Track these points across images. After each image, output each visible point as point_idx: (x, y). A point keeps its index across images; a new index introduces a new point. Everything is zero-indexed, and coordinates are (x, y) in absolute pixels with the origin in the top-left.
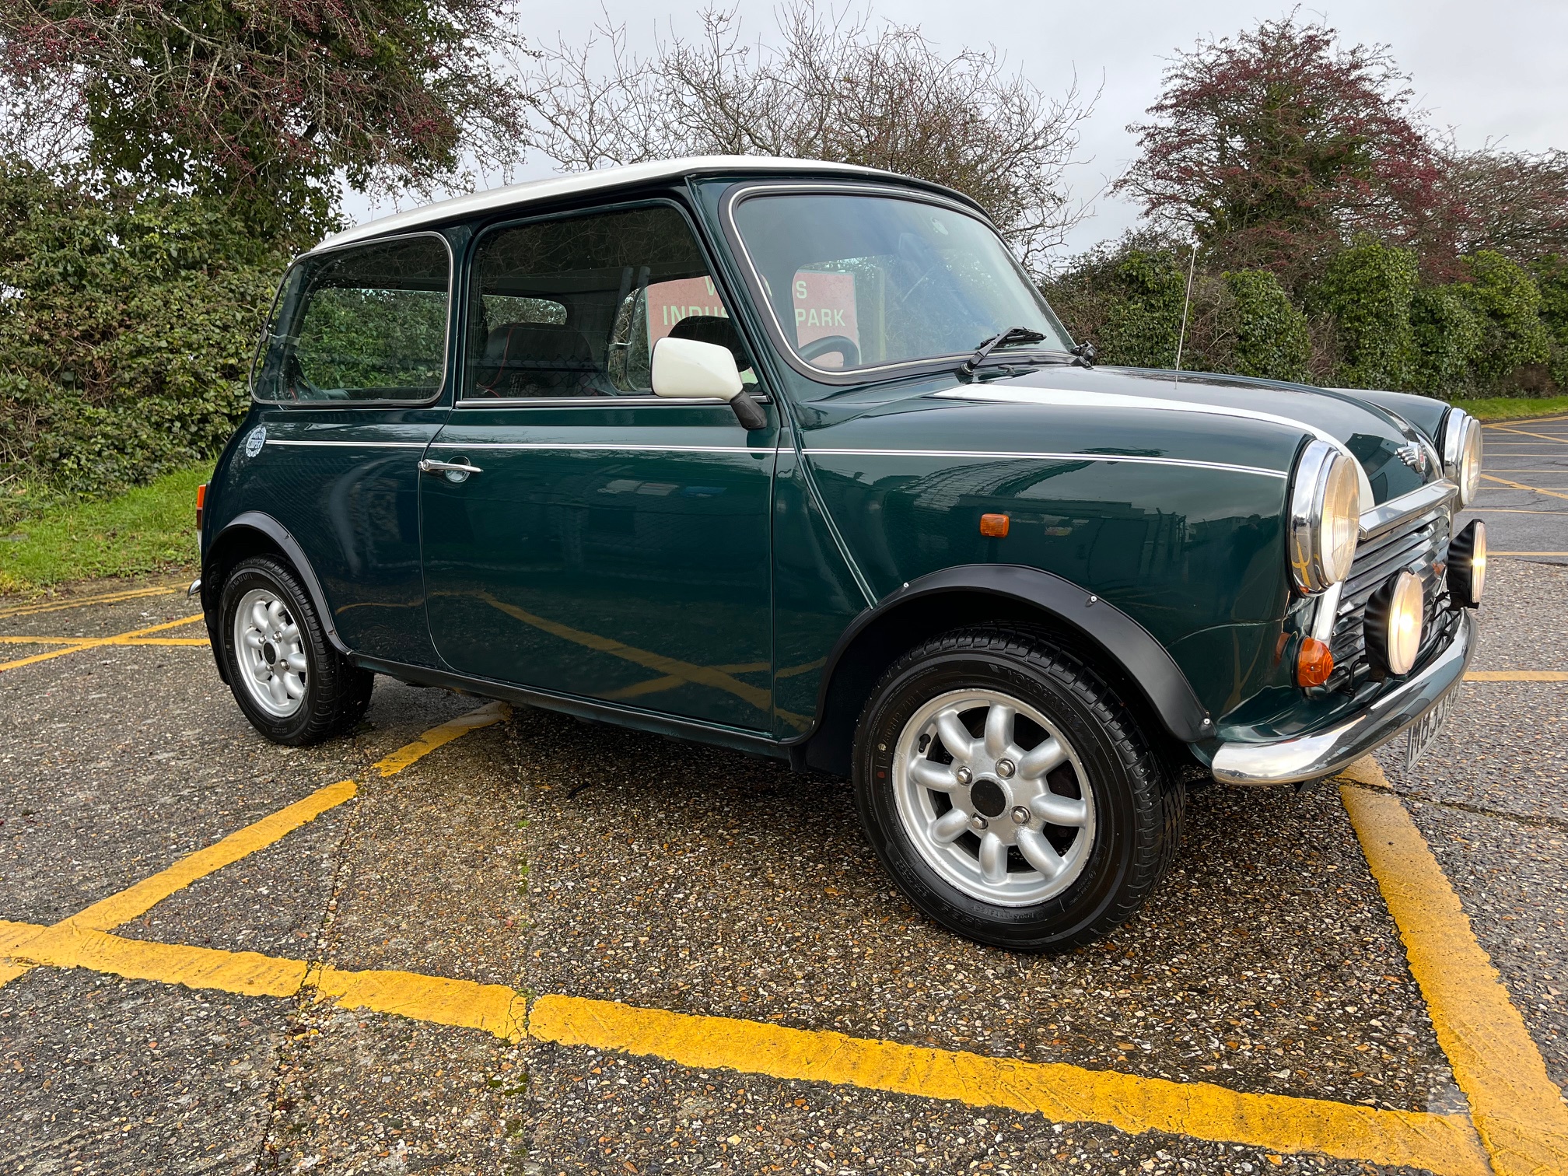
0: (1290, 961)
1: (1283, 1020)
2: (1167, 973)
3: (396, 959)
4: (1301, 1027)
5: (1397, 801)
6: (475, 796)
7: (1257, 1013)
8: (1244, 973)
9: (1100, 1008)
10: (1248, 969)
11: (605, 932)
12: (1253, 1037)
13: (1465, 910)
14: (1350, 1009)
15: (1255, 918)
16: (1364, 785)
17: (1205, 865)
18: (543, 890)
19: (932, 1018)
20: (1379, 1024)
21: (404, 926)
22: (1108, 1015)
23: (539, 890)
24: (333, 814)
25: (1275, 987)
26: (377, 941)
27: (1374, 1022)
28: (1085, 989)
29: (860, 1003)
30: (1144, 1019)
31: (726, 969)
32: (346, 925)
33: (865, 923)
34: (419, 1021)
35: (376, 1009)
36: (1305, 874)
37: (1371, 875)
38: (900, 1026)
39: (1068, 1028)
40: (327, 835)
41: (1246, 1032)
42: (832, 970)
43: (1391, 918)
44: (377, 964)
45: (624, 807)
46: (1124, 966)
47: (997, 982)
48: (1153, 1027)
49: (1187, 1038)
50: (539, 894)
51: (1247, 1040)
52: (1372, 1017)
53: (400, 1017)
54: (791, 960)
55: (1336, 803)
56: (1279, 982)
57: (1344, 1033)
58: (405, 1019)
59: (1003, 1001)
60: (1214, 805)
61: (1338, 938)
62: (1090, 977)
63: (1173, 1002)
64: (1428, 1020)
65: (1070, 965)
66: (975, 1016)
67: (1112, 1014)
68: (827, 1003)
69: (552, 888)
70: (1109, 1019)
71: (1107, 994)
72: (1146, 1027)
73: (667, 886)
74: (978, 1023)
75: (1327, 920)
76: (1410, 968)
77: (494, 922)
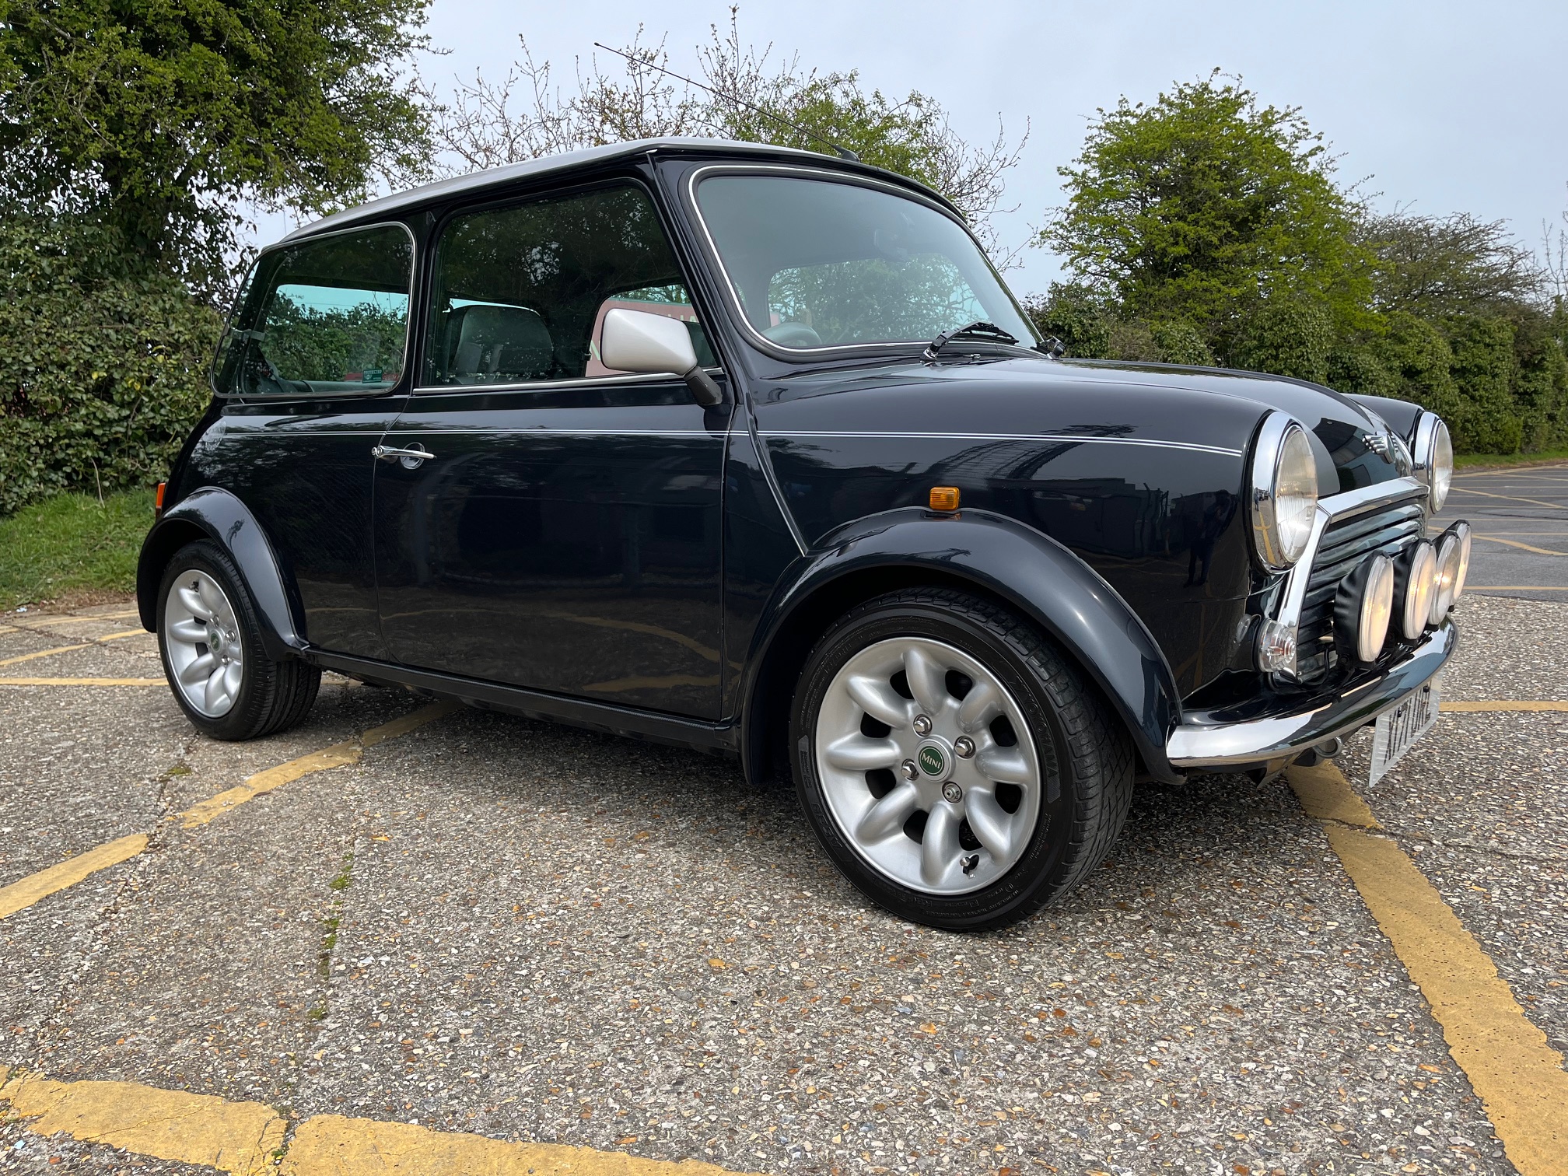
0: (1300, 1047)
1: (1304, 1133)
2: (1146, 1066)
3: (126, 1065)
4: (1327, 1140)
5: (1393, 842)
6: (291, 851)
7: (1268, 1122)
8: (1243, 1065)
9: (1062, 1119)
10: (1249, 1059)
11: (415, 1024)
12: (1268, 1157)
13: (1501, 974)
14: (1387, 1113)
15: (1249, 989)
16: (1352, 826)
17: (1179, 922)
18: (348, 967)
19: (837, 1139)
20: (1426, 1132)
21: (152, 1019)
22: (1072, 1130)
23: (342, 967)
24: (108, 875)
25: (1287, 1083)
26: (111, 1040)
27: (1419, 1130)
28: (1040, 1091)
29: (742, 1118)
30: (1121, 1134)
31: (568, 1072)
32: (77, 1018)
33: (757, 1003)
34: (133, 1154)
35: (79, 1136)
36: (1302, 933)
37: (1381, 933)
38: (795, 1150)
39: (1021, 1151)
40: (92, 899)
41: (1258, 1149)
42: (707, 1071)
43: (1416, 988)
44: (101, 1069)
45: (472, 862)
46: (1089, 1058)
47: (925, 1083)
48: (1134, 1146)
49: (1180, 1162)
50: (342, 973)
51: (1260, 1162)
52: (1416, 1123)
53: (109, 1146)
54: (656, 1058)
55: (1323, 847)
56: (1291, 1077)
57: (1384, 1147)
58: (116, 1151)
59: (933, 1111)
60: (1182, 850)
61: (1355, 1015)
62: (1046, 1075)
63: (1157, 1107)
64: (1488, 1124)
65: (1019, 1058)
66: (896, 1133)
67: (1080, 1129)
68: (697, 1118)
69: (360, 965)
70: (1074, 1135)
71: (1069, 1098)
72: (1124, 1145)
73: (508, 959)
74: (900, 1144)
75: (1338, 992)
76: (1451, 1052)
77: (273, 1011)
